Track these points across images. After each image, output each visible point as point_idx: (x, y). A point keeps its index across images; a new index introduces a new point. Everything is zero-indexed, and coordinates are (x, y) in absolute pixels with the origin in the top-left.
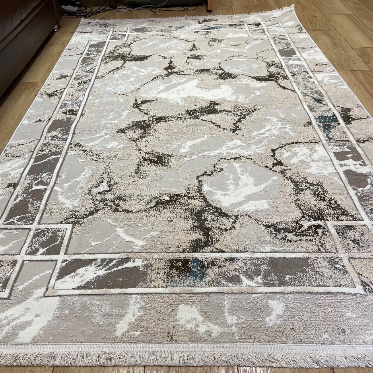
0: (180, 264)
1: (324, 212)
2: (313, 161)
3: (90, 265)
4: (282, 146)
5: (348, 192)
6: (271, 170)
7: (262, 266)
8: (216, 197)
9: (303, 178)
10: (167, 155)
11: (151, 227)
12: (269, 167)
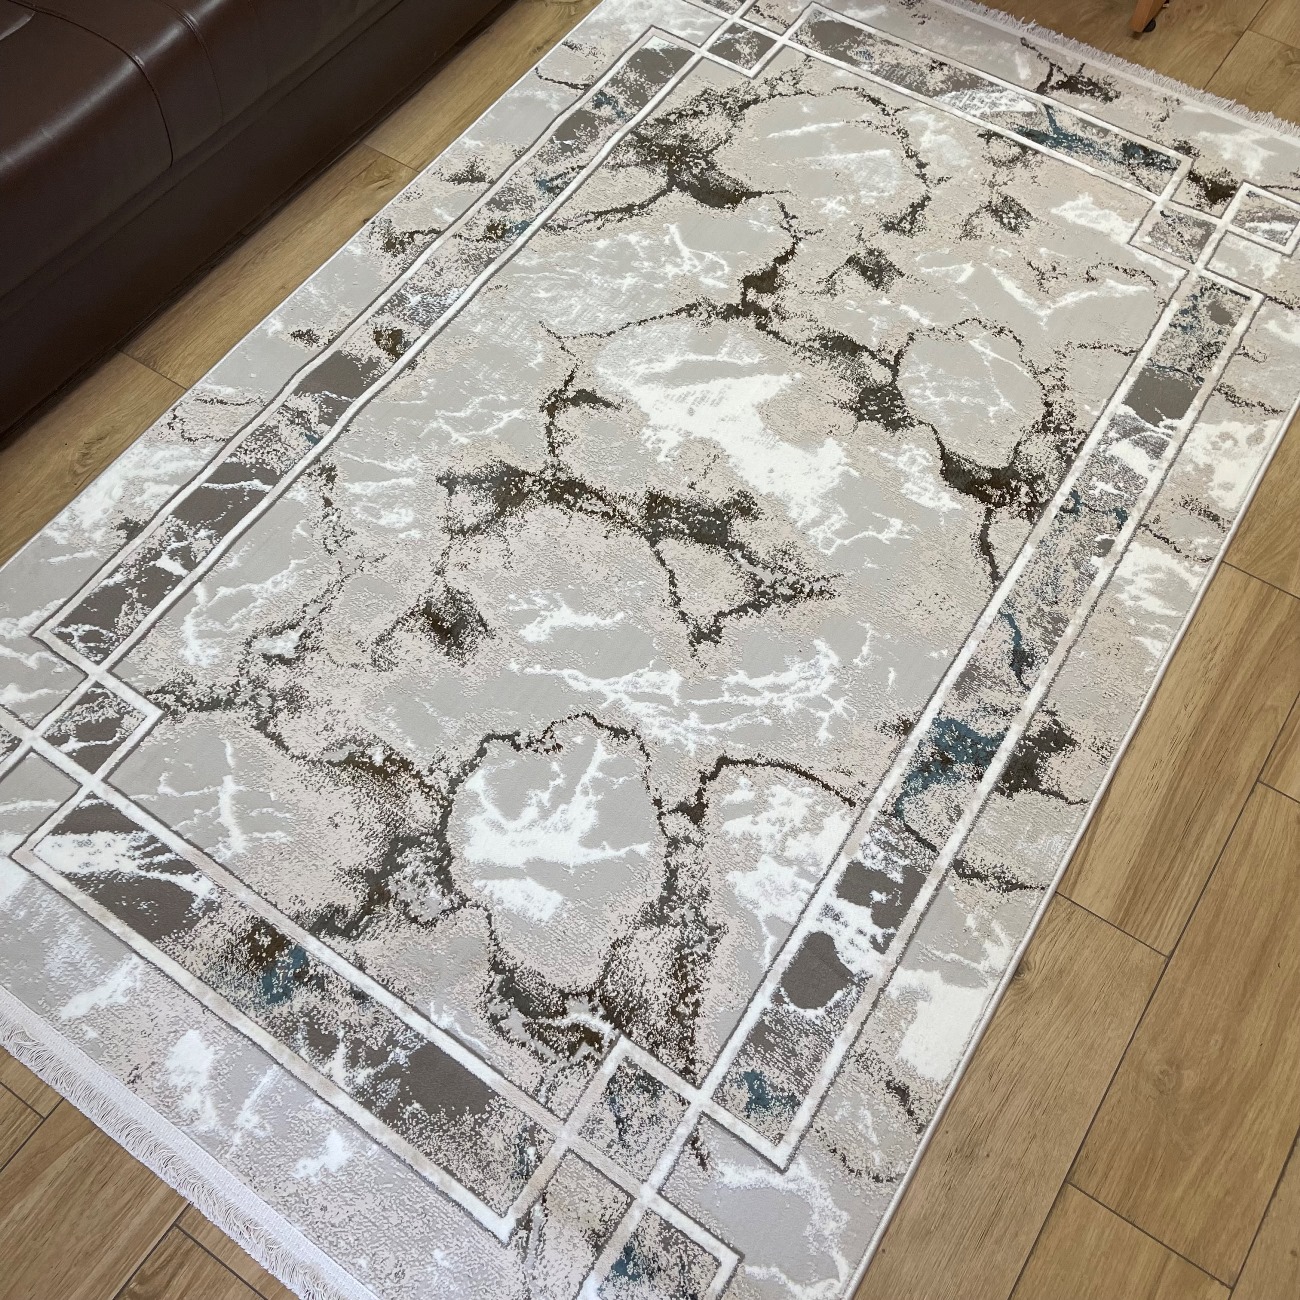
4: (758, 761)
5: (755, 994)
9: (703, 889)
10: (484, 625)
12: (660, 807)
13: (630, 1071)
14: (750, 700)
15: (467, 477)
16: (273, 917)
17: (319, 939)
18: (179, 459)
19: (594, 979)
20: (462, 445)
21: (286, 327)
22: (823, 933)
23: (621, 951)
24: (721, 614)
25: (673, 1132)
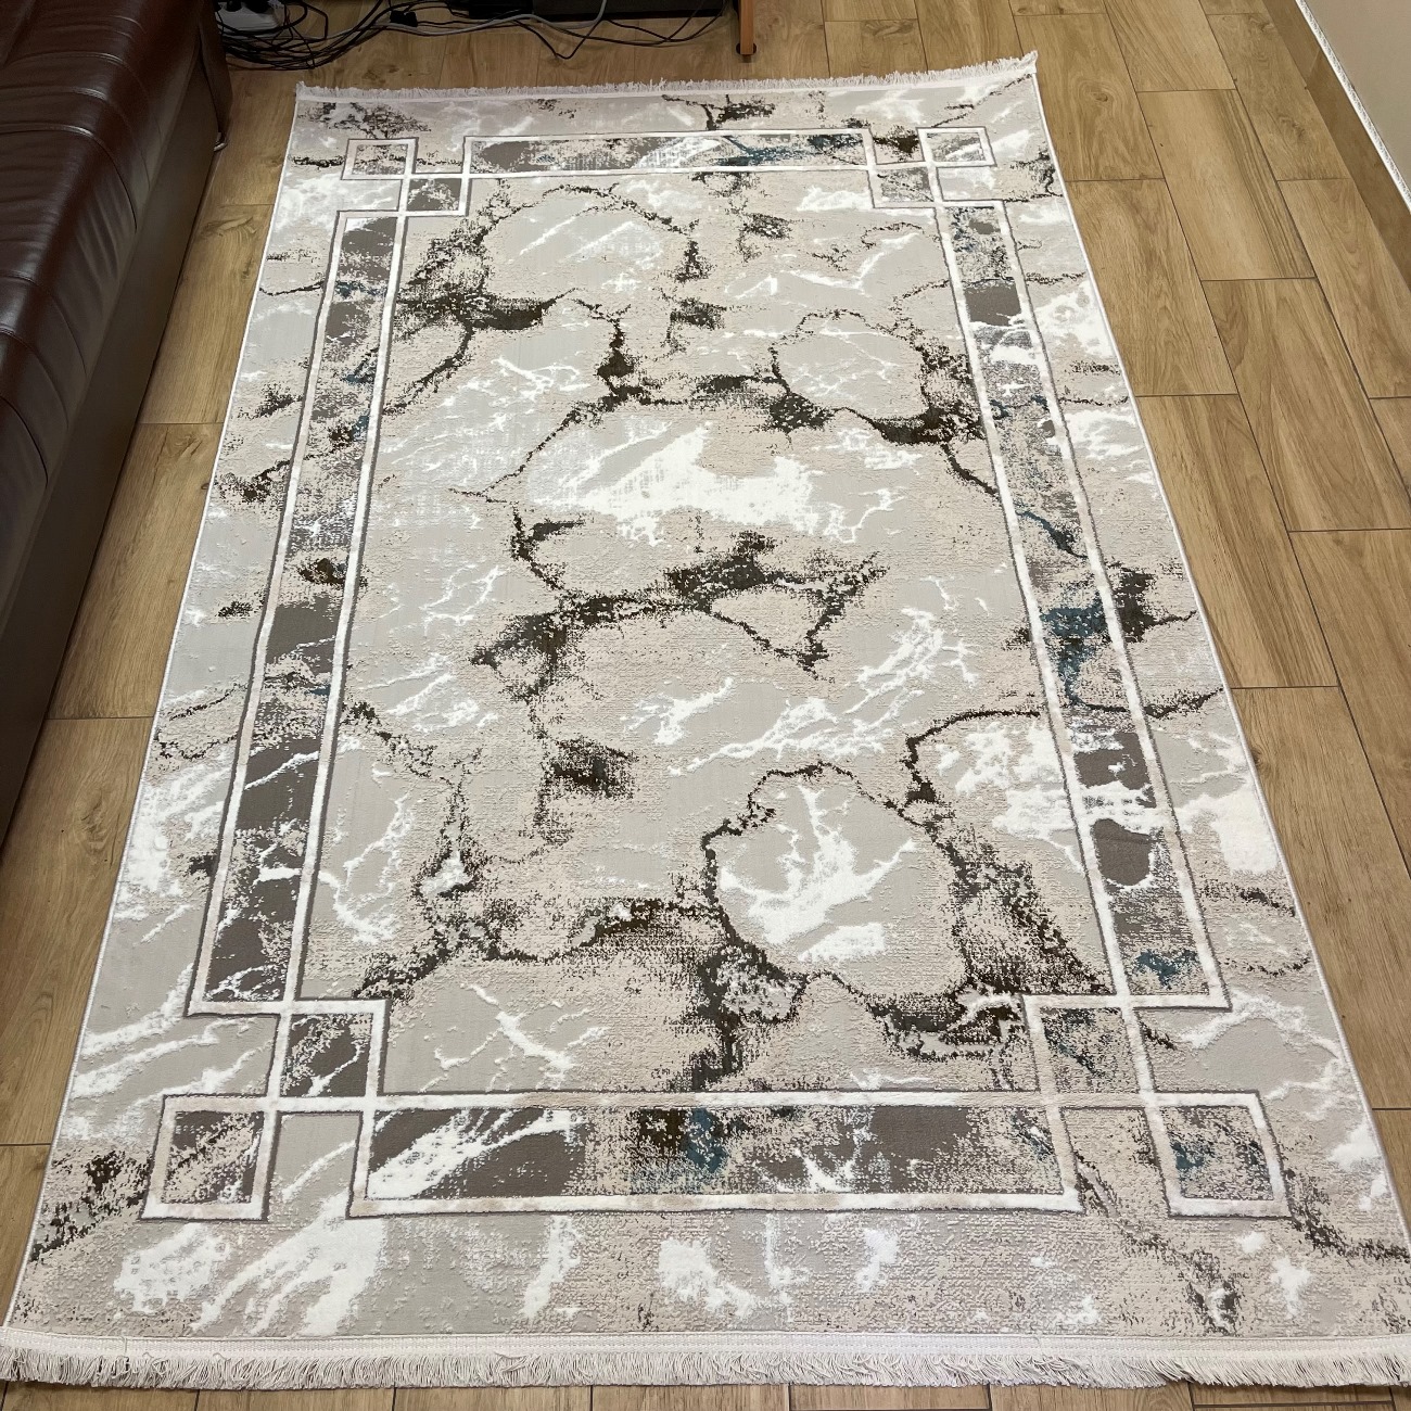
0: (661, 1125)
1: (1024, 963)
2: (1018, 786)
3: (444, 1127)
4: (938, 726)
5: (1092, 897)
6: (902, 816)
7: (856, 1132)
8: (754, 911)
9: (983, 846)
10: (621, 754)
11: (586, 1010)
12: (895, 807)
13: (1055, 1017)
14: (892, 684)
15: (499, 644)
16: (648, 1101)
17: (707, 1091)
18: (200, 777)
19: (963, 968)
20: (469, 622)
21: (209, 612)
22: (1101, 821)
23: (964, 933)
24: (810, 633)
25: (1127, 1038)
